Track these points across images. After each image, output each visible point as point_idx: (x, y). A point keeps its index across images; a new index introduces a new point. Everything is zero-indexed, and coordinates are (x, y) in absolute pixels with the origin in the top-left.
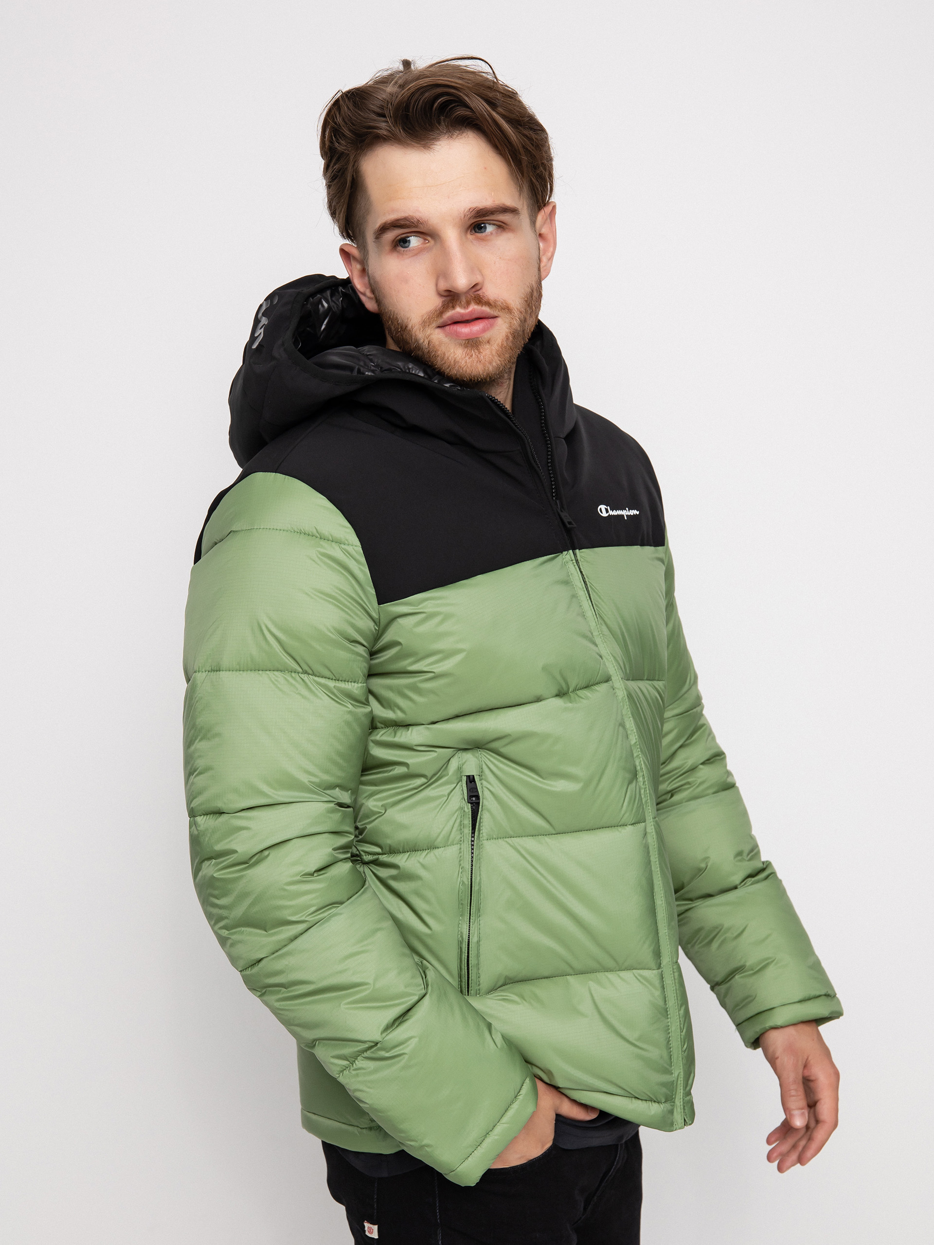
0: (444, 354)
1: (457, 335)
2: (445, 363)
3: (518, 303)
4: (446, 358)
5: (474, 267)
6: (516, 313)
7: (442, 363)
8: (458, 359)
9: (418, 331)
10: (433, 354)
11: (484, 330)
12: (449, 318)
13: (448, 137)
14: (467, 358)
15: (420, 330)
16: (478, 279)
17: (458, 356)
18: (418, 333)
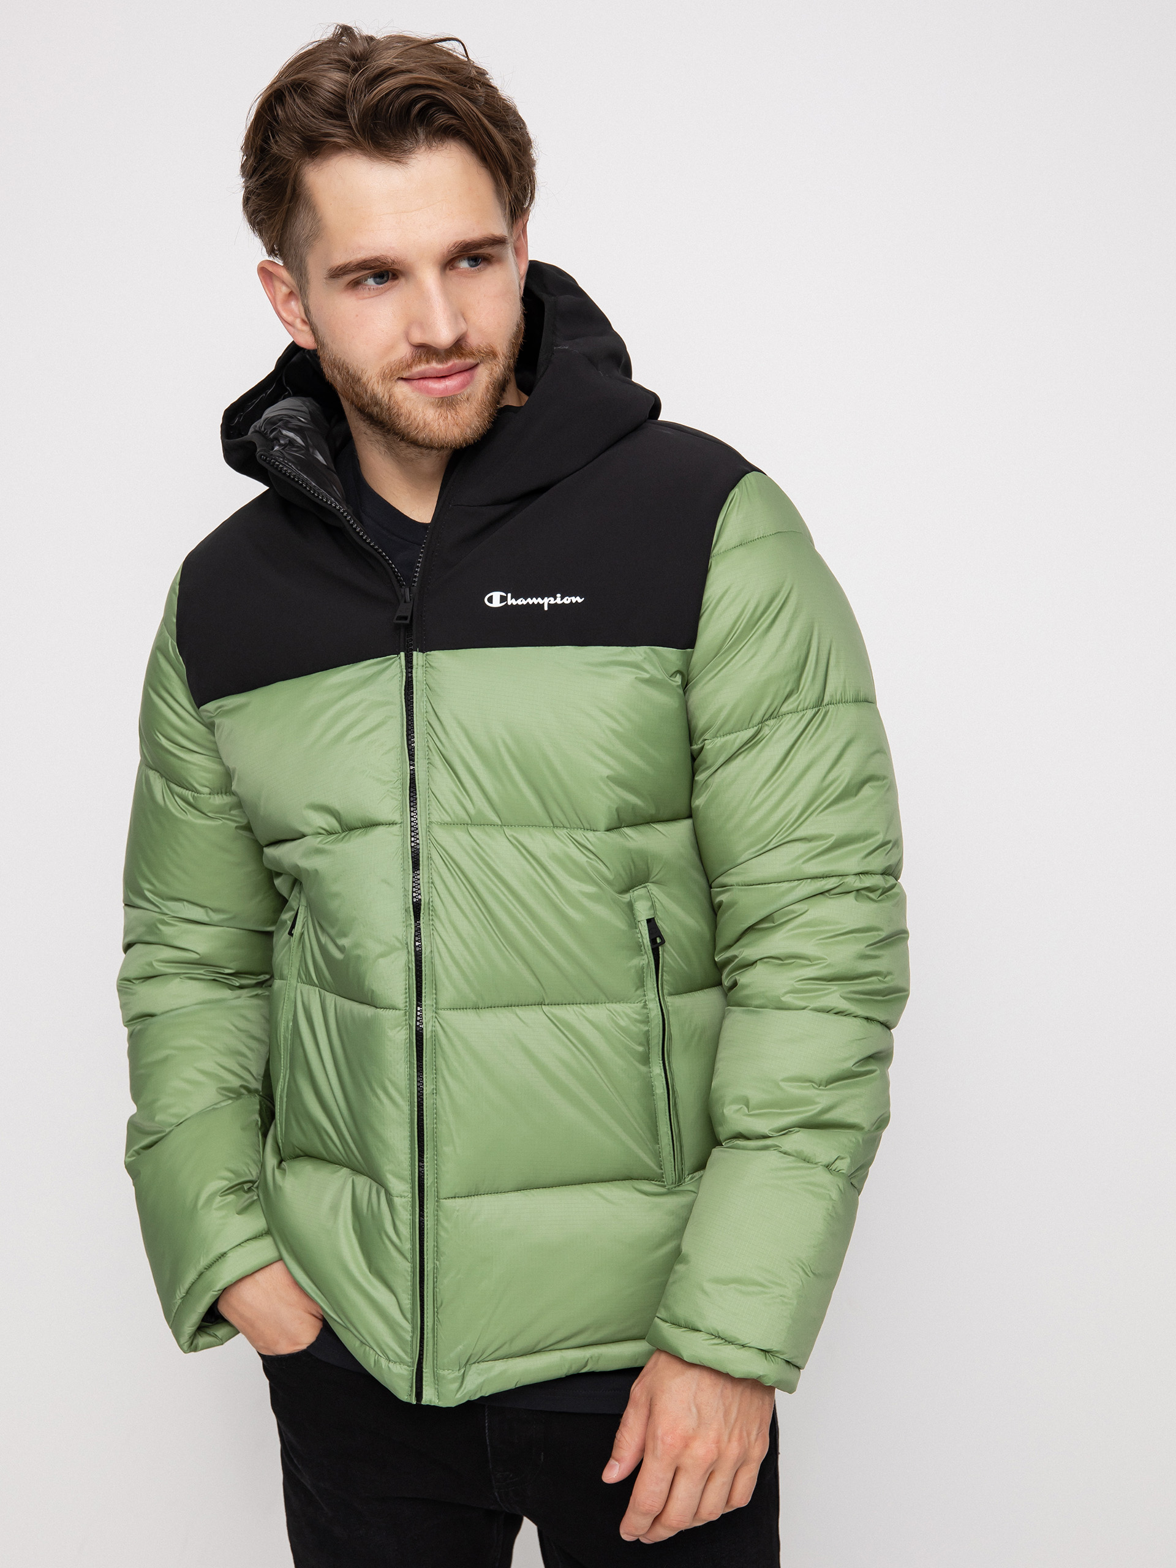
0: (410, 413)
1: (429, 391)
2: (411, 424)
3: (505, 347)
4: (412, 417)
5: (460, 314)
6: (501, 359)
7: (407, 423)
8: (428, 420)
9: (376, 385)
10: (395, 411)
11: (464, 386)
12: (418, 373)
13: (426, 150)
14: (441, 420)
15: (378, 383)
16: (463, 327)
17: (428, 417)
18: (375, 386)
